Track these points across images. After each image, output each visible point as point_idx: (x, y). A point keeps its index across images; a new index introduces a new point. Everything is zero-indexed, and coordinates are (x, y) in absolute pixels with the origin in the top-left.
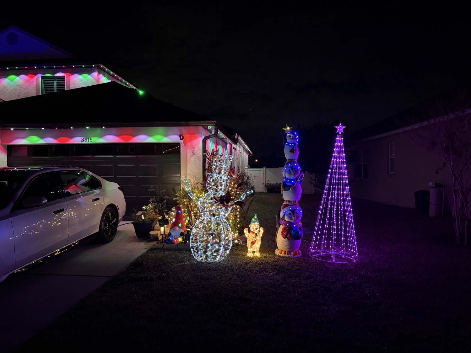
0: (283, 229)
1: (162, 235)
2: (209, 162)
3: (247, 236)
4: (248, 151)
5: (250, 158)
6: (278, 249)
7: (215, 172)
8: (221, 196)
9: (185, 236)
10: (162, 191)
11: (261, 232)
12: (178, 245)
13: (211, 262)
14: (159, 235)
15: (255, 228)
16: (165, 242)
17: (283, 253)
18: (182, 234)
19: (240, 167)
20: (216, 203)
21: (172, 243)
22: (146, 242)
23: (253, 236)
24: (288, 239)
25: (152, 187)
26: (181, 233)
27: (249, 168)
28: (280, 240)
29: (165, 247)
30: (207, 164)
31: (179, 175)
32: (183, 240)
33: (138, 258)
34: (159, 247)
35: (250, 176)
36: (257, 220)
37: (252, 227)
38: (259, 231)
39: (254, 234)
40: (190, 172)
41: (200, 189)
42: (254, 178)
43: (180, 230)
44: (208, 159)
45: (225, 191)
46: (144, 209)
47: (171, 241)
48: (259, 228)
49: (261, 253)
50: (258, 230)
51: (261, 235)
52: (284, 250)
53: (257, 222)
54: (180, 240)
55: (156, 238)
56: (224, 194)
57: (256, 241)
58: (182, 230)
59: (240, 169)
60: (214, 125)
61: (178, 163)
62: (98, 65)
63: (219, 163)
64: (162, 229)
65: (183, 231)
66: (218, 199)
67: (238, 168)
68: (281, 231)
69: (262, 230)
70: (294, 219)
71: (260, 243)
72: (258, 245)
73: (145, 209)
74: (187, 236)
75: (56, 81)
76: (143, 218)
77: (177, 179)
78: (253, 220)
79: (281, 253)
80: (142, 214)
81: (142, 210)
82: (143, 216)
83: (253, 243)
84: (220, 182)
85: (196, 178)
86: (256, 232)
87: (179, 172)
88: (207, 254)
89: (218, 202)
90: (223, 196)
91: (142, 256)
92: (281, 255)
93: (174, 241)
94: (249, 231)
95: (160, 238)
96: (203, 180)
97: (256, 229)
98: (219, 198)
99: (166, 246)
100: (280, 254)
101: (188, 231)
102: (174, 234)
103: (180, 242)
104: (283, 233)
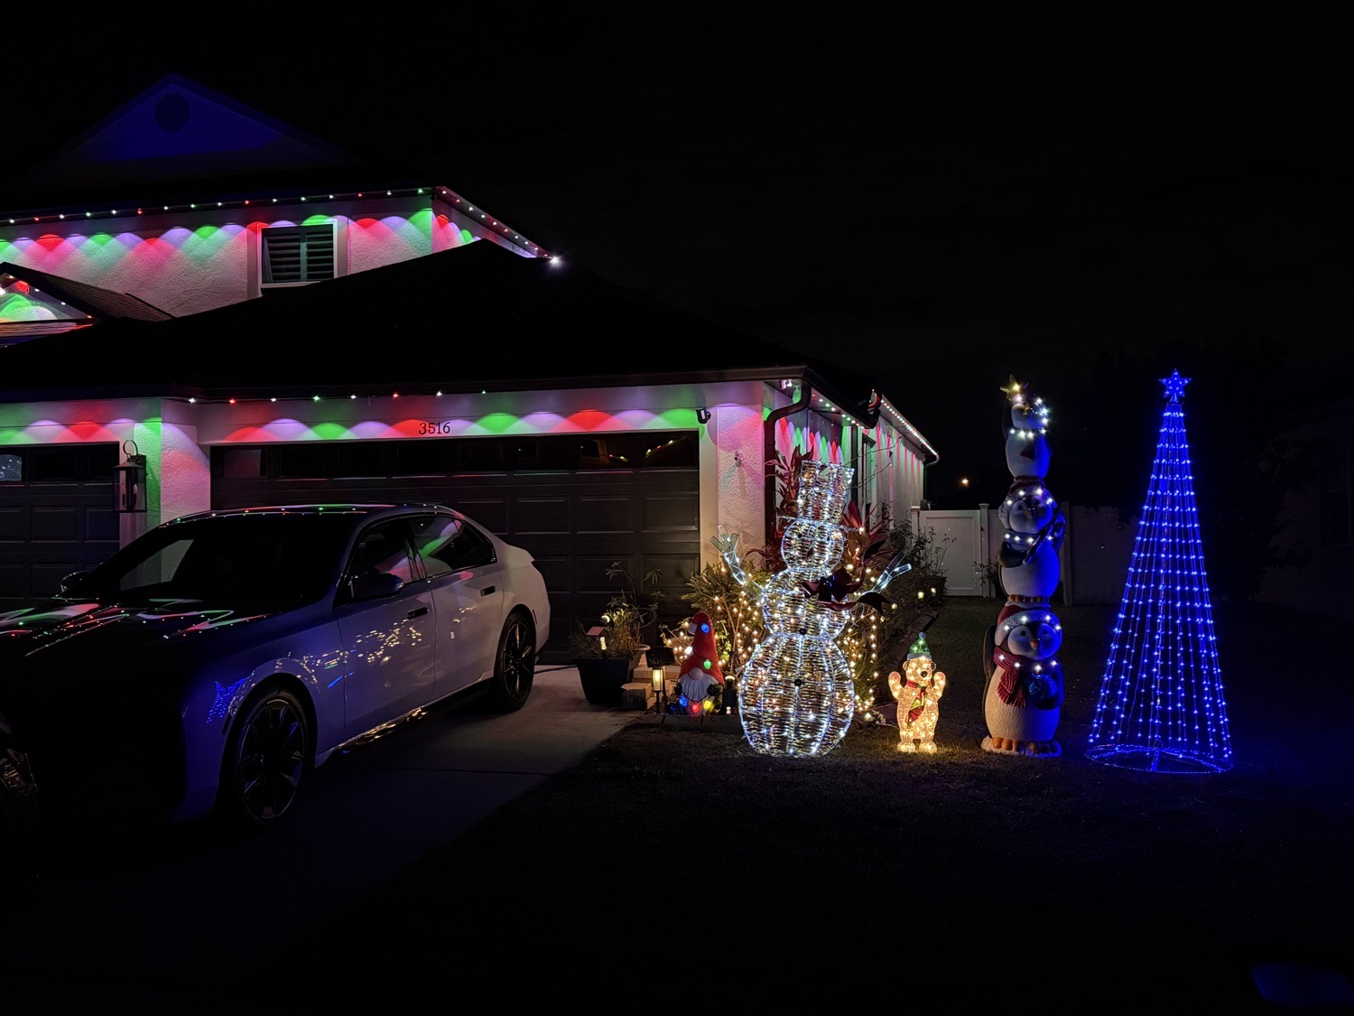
0: (1003, 679)
1: (658, 692)
2: (786, 486)
3: (895, 694)
4: (923, 446)
5: (929, 472)
6: (991, 737)
7: (806, 512)
8: (823, 578)
9: (721, 696)
10: (645, 576)
11: (938, 685)
12: (702, 720)
13: (796, 757)
14: (648, 693)
15: (919, 671)
16: (667, 709)
17: (1004, 745)
18: (712, 691)
19: (891, 504)
20: (807, 596)
21: (686, 713)
22: (611, 711)
23: (914, 694)
24: (1018, 705)
25: (616, 564)
26: (711, 685)
27: (924, 508)
28: (996, 710)
29: (666, 722)
30: (778, 495)
31: (694, 528)
32: (716, 707)
33: (603, 743)
34: (651, 721)
35: (928, 536)
36: (926, 649)
37: (912, 668)
38: (932, 682)
39: (919, 689)
40: (728, 517)
41: (758, 568)
42: (942, 545)
43: (707, 678)
44: (782, 477)
45: (833, 566)
46: (605, 620)
47: (684, 709)
48: (933, 673)
49: (938, 746)
50: (928, 678)
51: (940, 694)
52: (1006, 738)
53: (928, 657)
54: (708, 705)
55: (639, 701)
56: (829, 574)
57: (923, 708)
58: (713, 679)
59: (891, 511)
60: (801, 376)
61: (690, 493)
62: (434, 189)
63: (817, 489)
64: (657, 676)
65: (717, 682)
66: (814, 587)
67: (884, 509)
68: (998, 684)
69: (941, 680)
70: (1035, 649)
71: (935, 717)
72: (929, 720)
73: (608, 620)
74: (727, 695)
75: (304, 242)
76: (604, 647)
77: (688, 539)
78: (915, 649)
79: (999, 746)
80: (600, 636)
81: (602, 623)
82: (603, 639)
83: (914, 714)
84: (819, 539)
85: (747, 538)
86: (923, 685)
87: (696, 519)
88: (785, 734)
89: (813, 593)
90: (828, 579)
91: (610, 740)
92: (999, 751)
93: (691, 709)
94: (904, 681)
95: (651, 702)
96: (767, 543)
97: (924, 674)
98: (817, 585)
99: (671, 719)
100: (994, 750)
101: (730, 683)
102: (690, 687)
103: (708, 711)
104: (1003, 688)
